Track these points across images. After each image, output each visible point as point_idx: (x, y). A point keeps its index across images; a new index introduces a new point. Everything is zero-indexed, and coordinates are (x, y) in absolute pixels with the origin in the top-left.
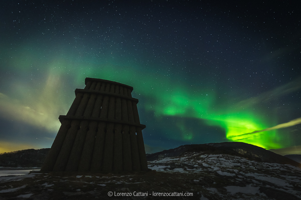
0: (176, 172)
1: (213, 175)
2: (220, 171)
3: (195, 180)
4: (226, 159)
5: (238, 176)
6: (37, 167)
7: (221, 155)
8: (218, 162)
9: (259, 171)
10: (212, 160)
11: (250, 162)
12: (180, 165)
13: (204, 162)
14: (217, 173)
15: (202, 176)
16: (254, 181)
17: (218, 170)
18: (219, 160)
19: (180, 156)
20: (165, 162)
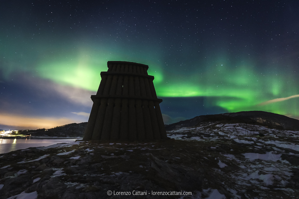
0: (193, 140)
1: (230, 143)
2: (237, 139)
3: (212, 148)
4: (243, 128)
5: (257, 144)
6: (80, 137)
7: (237, 124)
8: (235, 131)
9: (281, 139)
10: (228, 129)
11: (270, 130)
12: (197, 134)
13: (220, 131)
14: (234, 141)
15: (219, 144)
16: (275, 148)
17: (235, 138)
18: (236, 129)
19: (196, 126)
20: (182, 131)
